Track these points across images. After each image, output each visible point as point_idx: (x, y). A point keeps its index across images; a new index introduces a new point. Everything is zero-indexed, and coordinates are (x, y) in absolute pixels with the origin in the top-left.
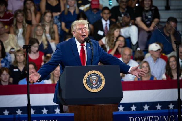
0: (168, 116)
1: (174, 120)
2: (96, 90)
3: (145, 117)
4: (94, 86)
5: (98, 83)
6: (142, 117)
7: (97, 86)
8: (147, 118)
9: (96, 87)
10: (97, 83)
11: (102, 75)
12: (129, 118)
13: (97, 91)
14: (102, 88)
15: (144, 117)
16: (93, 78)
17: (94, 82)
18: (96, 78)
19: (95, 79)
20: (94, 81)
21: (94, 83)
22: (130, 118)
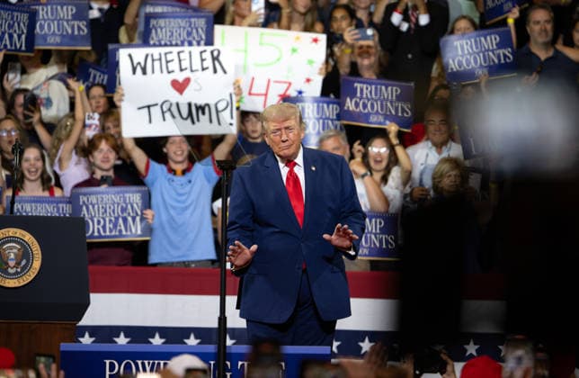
0: (212, 362)
1: (228, 374)
2: (15, 281)
3: (149, 363)
4: (10, 271)
5: (24, 262)
6: (139, 362)
7: (19, 270)
8: (154, 363)
9: (17, 273)
10: (18, 264)
11: (35, 242)
12: (105, 363)
13: (17, 285)
14: (33, 276)
15: (146, 362)
16: (11, 248)
17: (12, 259)
18: (19, 250)
19: (15, 251)
20: (12, 256)
21: (12, 263)
22: (108, 362)
